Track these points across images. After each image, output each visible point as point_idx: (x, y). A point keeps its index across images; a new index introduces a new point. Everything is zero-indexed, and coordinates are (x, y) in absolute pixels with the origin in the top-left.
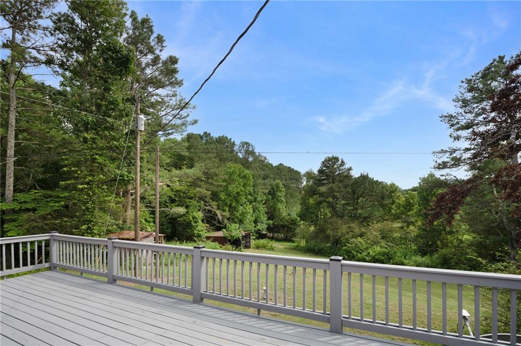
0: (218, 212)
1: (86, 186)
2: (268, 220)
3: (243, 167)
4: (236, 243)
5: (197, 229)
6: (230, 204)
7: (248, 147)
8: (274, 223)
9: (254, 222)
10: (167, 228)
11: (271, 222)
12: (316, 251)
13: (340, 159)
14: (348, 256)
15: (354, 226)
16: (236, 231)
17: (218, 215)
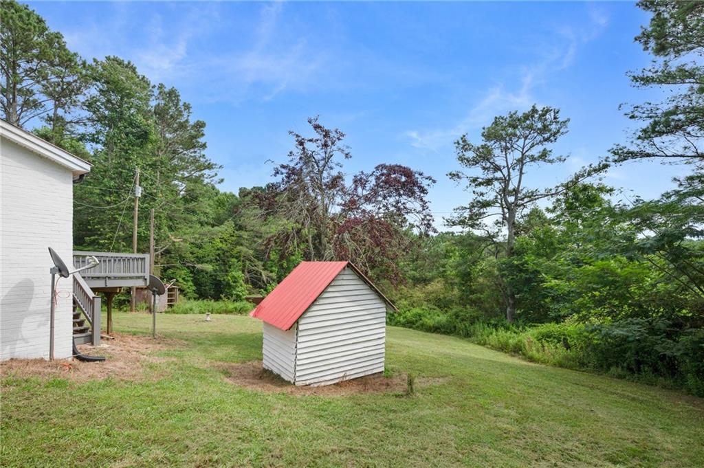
0: (264, 273)
1: (106, 241)
5: (237, 289)
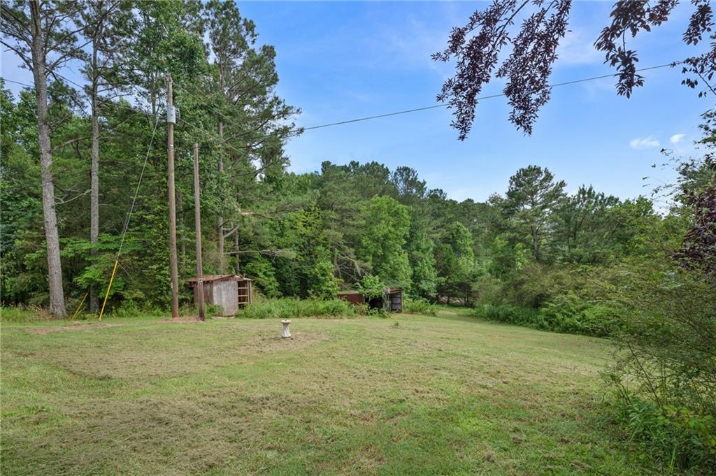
0: (357, 263)
2: (438, 276)
3: (394, 200)
4: (375, 303)
5: (327, 284)
6: (375, 252)
7: (408, 175)
8: (446, 281)
9: (411, 278)
10: (295, 286)
11: (443, 279)
12: (501, 317)
13: (543, 169)
14: (550, 323)
15: (564, 275)
16: (376, 286)
17: (357, 266)
